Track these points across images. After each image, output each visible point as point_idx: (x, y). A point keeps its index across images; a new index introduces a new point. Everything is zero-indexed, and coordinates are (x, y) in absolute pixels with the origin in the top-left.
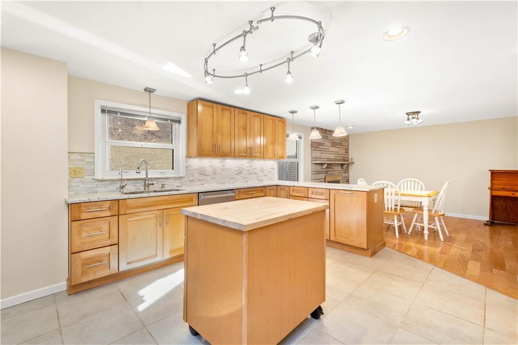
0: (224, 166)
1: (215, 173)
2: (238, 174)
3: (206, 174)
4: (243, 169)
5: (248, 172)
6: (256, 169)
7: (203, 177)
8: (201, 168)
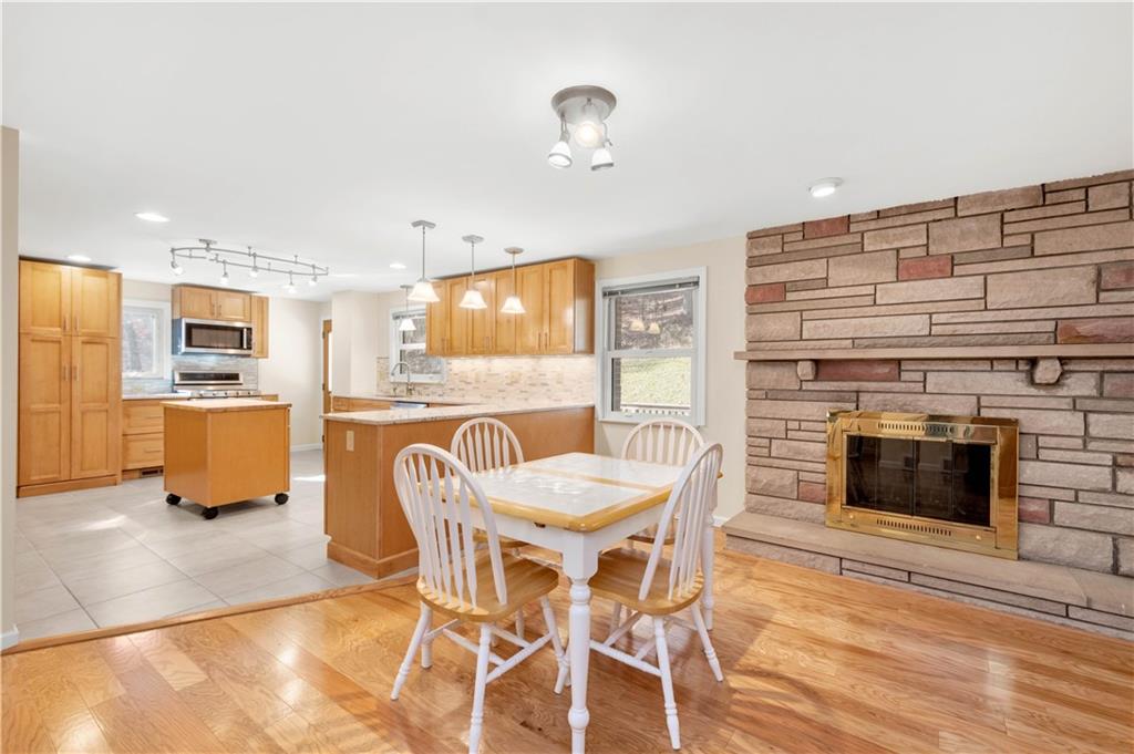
0: (489, 370)
1: (477, 381)
2: (510, 384)
3: (469, 380)
4: (520, 375)
5: (529, 382)
6: (544, 375)
7: (463, 386)
8: (462, 372)
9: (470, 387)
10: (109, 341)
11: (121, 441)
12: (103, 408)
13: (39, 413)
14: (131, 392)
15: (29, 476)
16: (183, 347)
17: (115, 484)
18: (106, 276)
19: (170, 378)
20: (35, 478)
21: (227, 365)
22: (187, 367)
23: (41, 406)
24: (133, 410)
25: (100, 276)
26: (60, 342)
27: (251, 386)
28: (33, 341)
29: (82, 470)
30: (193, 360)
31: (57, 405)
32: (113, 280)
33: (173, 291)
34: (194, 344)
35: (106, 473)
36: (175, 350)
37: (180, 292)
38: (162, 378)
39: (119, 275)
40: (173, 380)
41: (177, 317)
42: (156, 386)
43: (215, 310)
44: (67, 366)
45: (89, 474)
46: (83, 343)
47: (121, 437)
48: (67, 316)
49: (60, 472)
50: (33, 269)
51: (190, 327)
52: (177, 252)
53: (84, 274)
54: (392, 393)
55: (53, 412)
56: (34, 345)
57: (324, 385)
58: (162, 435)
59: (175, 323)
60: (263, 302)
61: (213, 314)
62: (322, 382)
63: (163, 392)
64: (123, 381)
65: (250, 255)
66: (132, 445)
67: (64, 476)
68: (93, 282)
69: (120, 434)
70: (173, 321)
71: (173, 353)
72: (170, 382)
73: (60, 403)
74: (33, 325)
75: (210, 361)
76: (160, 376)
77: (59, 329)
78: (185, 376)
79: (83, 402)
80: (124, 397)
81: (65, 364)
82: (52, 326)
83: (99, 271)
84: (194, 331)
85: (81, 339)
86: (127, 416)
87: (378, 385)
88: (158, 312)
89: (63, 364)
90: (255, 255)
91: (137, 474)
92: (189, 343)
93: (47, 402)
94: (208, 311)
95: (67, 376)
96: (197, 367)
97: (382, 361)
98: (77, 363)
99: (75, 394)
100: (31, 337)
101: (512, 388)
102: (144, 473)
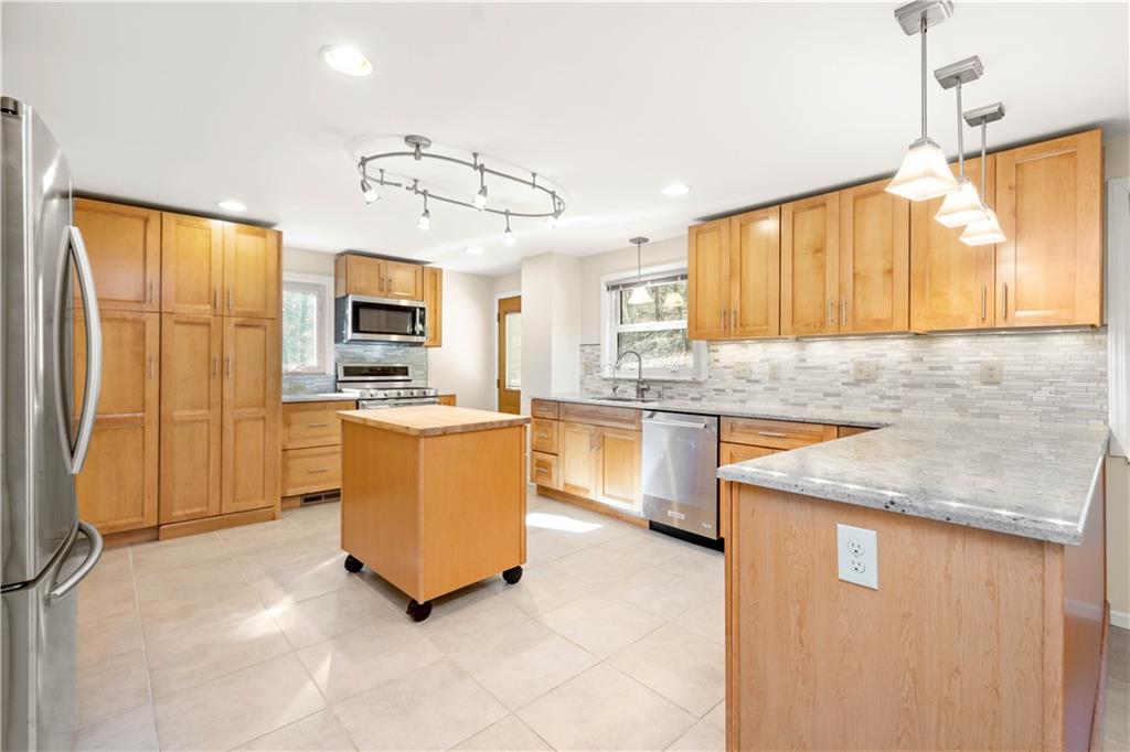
1: (774, 377)
2: (858, 383)
4: (881, 368)
5: (902, 381)
7: (743, 385)
8: (739, 364)
9: (757, 387)
10: (267, 322)
11: (280, 456)
12: (259, 415)
13: (183, 423)
14: (292, 391)
15: (172, 510)
16: (349, 333)
17: (274, 519)
18: (265, 236)
19: (333, 373)
20: (178, 513)
21: (396, 357)
22: (353, 359)
23: (187, 413)
24: (294, 416)
25: (257, 234)
26: (209, 325)
27: (420, 384)
28: (176, 322)
29: (234, 500)
30: (358, 350)
31: (206, 412)
32: (272, 239)
33: (336, 262)
34: (361, 329)
35: (263, 504)
36: (339, 337)
37: (345, 261)
38: (324, 374)
39: (279, 234)
40: (337, 376)
41: (341, 294)
42: (319, 382)
43: (385, 285)
44: (218, 358)
45: (242, 506)
46: (236, 325)
47: (280, 452)
48: (219, 288)
49: (208, 505)
50: (178, 223)
51: (357, 306)
52: (369, 163)
53: (238, 232)
54: (608, 392)
55: (201, 421)
56: (178, 328)
57: (499, 381)
58: (339, 448)
59: (339, 303)
60: (436, 274)
61: (381, 290)
62: (496, 377)
63: (325, 392)
64: (284, 377)
65: (475, 167)
66: (293, 463)
67: (214, 510)
68: (248, 242)
69: (280, 449)
70: (336, 300)
71: (336, 341)
72: (333, 378)
73: (209, 409)
74: (177, 301)
75: (375, 352)
76: (322, 371)
77: (208, 307)
78: (348, 371)
79: (236, 407)
80: (285, 398)
81: (215, 354)
82: (199, 302)
83: (257, 229)
84: (363, 313)
85: (233, 320)
86: (287, 424)
87: (582, 382)
88: (318, 289)
89: (213, 355)
90: (482, 168)
91: (298, 502)
92: (356, 329)
93: (193, 408)
94: (377, 286)
95: (218, 370)
96: (362, 358)
97: (587, 349)
98: (230, 354)
99: (226, 396)
100: (175, 318)
101: (855, 391)
102: (306, 500)
